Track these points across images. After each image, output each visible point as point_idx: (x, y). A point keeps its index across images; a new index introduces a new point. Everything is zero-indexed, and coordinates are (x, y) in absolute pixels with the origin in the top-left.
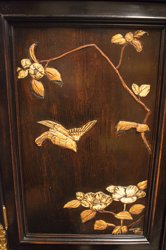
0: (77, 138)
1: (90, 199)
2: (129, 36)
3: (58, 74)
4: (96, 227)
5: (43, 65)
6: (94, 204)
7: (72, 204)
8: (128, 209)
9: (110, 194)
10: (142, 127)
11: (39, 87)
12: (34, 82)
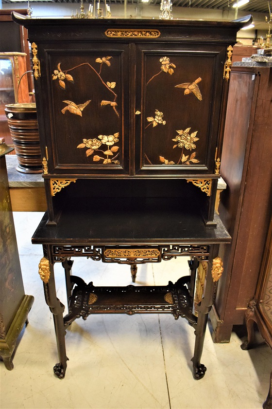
0: (82, 109)
1: (90, 143)
2: (104, 59)
3: (72, 78)
4: (94, 159)
5: (64, 73)
6: (92, 145)
7: (81, 146)
8: (110, 149)
9: (100, 140)
10: (113, 104)
11: (63, 84)
12: (60, 81)
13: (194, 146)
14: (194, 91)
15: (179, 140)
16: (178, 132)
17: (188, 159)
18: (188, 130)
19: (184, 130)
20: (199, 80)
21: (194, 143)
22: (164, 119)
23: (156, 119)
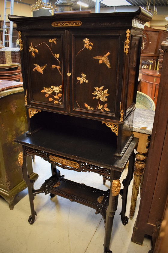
0: (43, 70)
1: (47, 90)
2: (53, 40)
3: (37, 51)
4: (49, 100)
5: (34, 48)
6: (48, 92)
7: (43, 91)
8: (57, 95)
9: (52, 89)
10: (58, 67)
11: (33, 54)
12: (32, 53)
13: (106, 99)
14: (105, 61)
15: (97, 94)
16: (96, 89)
17: (103, 107)
18: (102, 88)
19: (99, 87)
20: (108, 53)
21: (106, 97)
22: (87, 79)
23: (82, 79)
